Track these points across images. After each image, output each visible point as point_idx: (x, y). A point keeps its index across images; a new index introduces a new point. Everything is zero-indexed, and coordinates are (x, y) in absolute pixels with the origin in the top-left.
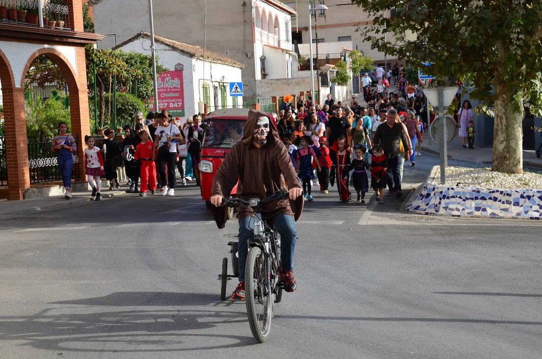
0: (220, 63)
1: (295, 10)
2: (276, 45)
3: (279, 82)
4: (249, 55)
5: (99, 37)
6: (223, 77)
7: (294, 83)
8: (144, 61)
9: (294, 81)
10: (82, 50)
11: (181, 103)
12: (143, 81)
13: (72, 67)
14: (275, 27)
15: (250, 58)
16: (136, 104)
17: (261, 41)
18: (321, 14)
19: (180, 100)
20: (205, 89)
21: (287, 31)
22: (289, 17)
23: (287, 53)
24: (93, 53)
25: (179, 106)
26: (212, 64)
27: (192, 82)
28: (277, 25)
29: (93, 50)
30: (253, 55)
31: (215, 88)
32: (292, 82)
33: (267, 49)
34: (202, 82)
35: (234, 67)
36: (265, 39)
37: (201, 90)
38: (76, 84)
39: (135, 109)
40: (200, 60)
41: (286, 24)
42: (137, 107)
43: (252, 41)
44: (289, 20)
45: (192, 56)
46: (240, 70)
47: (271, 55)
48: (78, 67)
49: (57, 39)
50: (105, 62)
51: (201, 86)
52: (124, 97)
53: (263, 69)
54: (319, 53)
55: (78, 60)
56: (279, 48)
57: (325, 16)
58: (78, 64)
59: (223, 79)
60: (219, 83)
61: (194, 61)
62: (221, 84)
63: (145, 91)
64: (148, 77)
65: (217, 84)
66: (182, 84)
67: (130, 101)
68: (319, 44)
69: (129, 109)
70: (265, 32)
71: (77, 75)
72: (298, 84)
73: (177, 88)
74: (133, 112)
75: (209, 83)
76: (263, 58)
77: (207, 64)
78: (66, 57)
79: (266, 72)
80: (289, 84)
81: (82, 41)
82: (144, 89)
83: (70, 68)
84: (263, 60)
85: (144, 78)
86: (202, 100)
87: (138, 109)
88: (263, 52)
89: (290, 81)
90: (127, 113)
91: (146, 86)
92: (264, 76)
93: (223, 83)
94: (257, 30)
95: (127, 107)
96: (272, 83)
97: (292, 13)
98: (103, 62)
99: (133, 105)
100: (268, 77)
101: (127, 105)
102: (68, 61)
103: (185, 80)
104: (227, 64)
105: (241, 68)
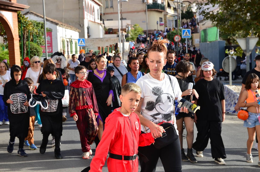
0: (69, 29)
1: (102, 3)
2: (93, 21)
3: (97, 40)
4: (82, 25)
5: (26, 7)
6: (71, 36)
7: (105, 40)
8: (38, 25)
10: (16, 14)
11: (51, 50)
12: (38, 36)
13: (10, 25)
14: (93, 12)
15: (82, 27)
16: (38, 49)
17: (87, 19)
18: (111, 7)
19: (51, 48)
20: (63, 42)
21: (98, 14)
22: (98, 7)
23: (100, 25)
24: (21, 17)
25: (50, 51)
26: (66, 29)
27: (57, 38)
28: (94, 11)
29: (21, 15)
30: (83, 25)
31: (68, 42)
32: (104, 40)
33: (90, 23)
34: (61, 39)
35: (75, 31)
36: (88, 17)
37: (61, 42)
38: (12, 35)
39: (38, 51)
40: (61, 27)
41: (98, 10)
42: (39, 50)
43: (83, 18)
44: (99, 9)
45: (57, 24)
46: (78, 33)
47: (92, 26)
48: (14, 25)
49: (2, 7)
50: (27, 22)
51: (61, 41)
52: (31, 44)
53: (88, 33)
54: (123, 25)
55: (13, 20)
56: (95, 22)
57: (113, 8)
58: (13, 23)
59: (71, 37)
60: (69, 39)
61: (58, 27)
62: (70, 40)
63: (39, 42)
64: (41, 34)
65: (68, 40)
66: (51, 39)
67: (35, 47)
68: (123, 21)
69: (34, 51)
70: (89, 14)
71: (13, 30)
72: (107, 41)
73: (49, 41)
74: (36, 53)
75: (65, 39)
76: (88, 27)
77: (64, 29)
78: (7, 18)
79: (90, 34)
80: (102, 41)
81: (16, 9)
82: (39, 41)
83: (9, 25)
84: (88, 28)
85: (39, 35)
86: (62, 48)
87: (39, 51)
88: (88, 24)
89: (103, 39)
90: (33, 54)
91: (40, 39)
92: (89, 36)
93: (71, 39)
94: (86, 13)
95: (33, 50)
96: (93, 41)
97: (100, 5)
98: (26, 23)
99: (36, 49)
100: (90, 37)
101: (33, 49)
102: (8, 20)
103: (53, 37)
104: (73, 29)
105: (79, 32)
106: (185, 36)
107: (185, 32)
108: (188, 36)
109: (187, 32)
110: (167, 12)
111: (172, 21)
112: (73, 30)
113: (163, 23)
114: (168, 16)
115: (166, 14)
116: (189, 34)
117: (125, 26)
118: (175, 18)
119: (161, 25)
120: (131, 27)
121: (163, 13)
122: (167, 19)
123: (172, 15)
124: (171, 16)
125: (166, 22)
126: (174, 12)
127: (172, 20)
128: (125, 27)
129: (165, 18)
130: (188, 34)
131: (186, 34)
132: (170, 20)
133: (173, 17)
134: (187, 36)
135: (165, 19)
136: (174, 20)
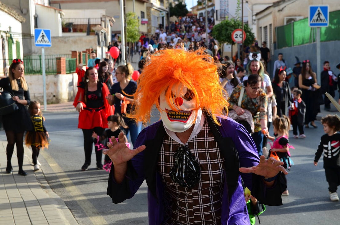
0: (6, 12)
4: (26, 11)
6: (10, 28)
9: (71, 39)
15: (25, 14)
17: (34, 0)
23: (59, 13)
30: (28, 11)
31: (3, 39)
32: (68, 40)
33: (38, 7)
35: (16, 19)
46: (20, 25)
53: (36, 27)
59: (10, 30)
60: (6, 33)
62: (8, 35)
65: (4, 35)
76: (36, 16)
80: (65, 42)
84: (36, 18)
88: (36, 11)
93: (10, 34)
104: (12, 14)
105: (21, 22)
106: (315, 23)
107: (317, 12)
108: (323, 23)
109: (321, 12)
110: (152, 4)
111: (158, 18)
112: (12, 16)
113: (146, 19)
114: (152, 10)
115: (150, 5)
116: (326, 17)
117: (99, 18)
118: (162, 13)
119: (143, 23)
120: (110, 20)
121: (145, 4)
122: (151, 14)
123: (159, 9)
124: (156, 11)
125: (149, 19)
126: (160, 5)
127: (157, 16)
128: (100, 20)
129: (148, 13)
130: (322, 17)
131: (319, 17)
132: (154, 17)
133: (159, 12)
134: (321, 22)
135: (149, 15)
136: (160, 17)
